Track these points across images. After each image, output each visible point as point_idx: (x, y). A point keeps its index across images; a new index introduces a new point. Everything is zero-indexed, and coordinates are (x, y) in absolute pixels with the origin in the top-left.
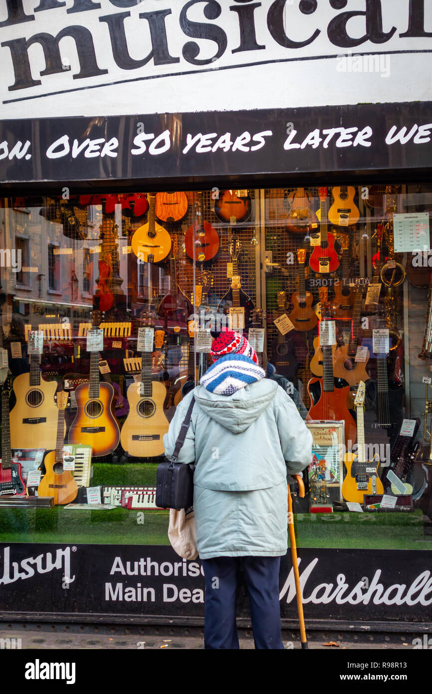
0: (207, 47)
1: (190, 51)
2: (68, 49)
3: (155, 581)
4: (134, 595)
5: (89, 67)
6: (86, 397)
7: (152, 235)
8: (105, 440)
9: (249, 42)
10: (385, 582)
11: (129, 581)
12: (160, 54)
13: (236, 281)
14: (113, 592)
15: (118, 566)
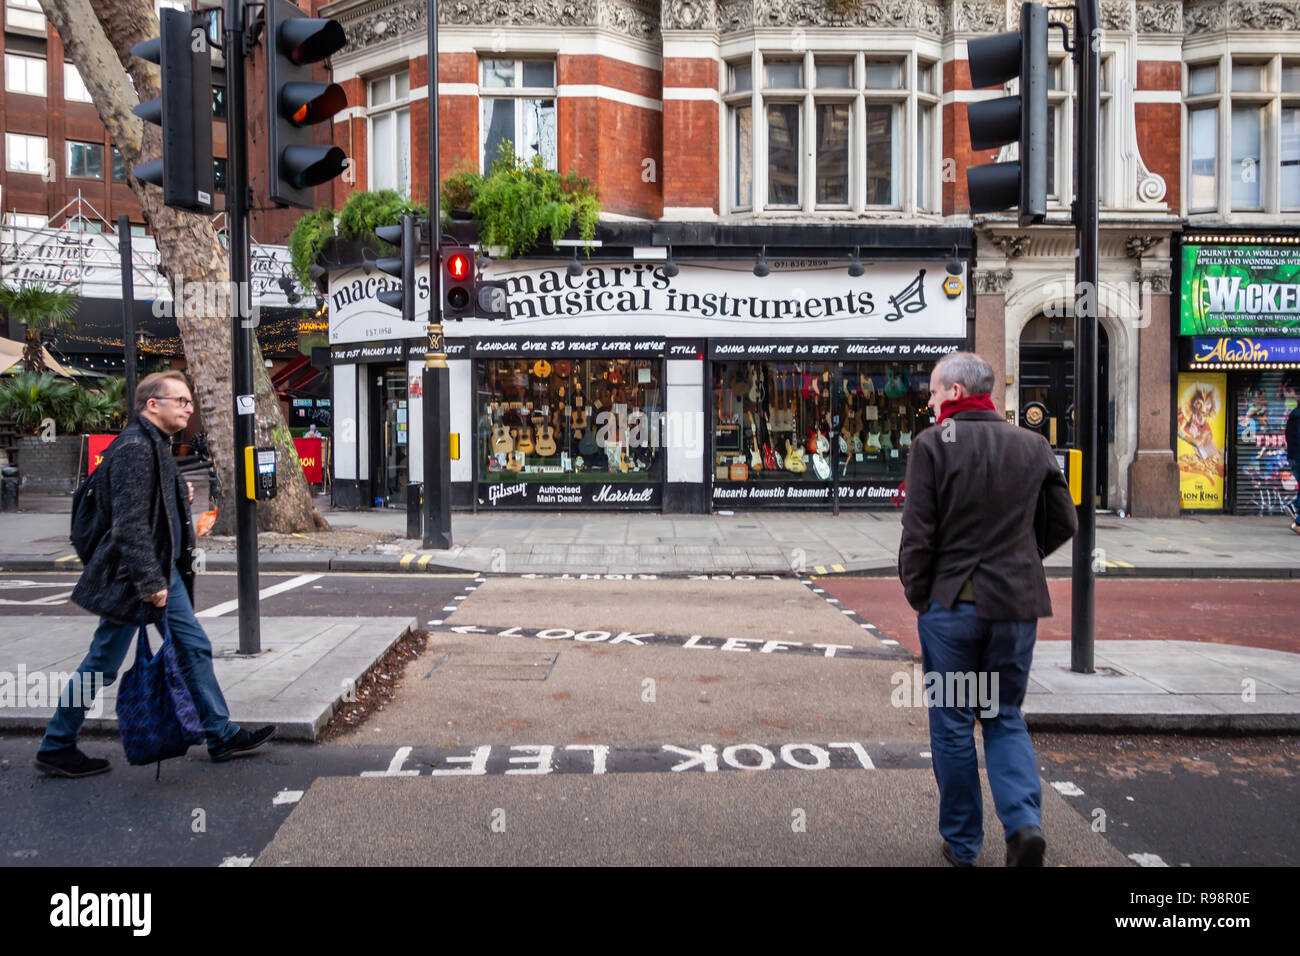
0: (575, 309)
1: (569, 310)
2: (525, 308)
3: (555, 495)
4: (547, 500)
5: (533, 314)
6: (521, 432)
7: (543, 365)
8: (529, 449)
9: (590, 308)
10: (634, 493)
11: (546, 495)
12: (559, 310)
13: (579, 386)
14: (540, 499)
15: (542, 490)
